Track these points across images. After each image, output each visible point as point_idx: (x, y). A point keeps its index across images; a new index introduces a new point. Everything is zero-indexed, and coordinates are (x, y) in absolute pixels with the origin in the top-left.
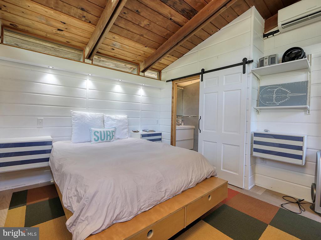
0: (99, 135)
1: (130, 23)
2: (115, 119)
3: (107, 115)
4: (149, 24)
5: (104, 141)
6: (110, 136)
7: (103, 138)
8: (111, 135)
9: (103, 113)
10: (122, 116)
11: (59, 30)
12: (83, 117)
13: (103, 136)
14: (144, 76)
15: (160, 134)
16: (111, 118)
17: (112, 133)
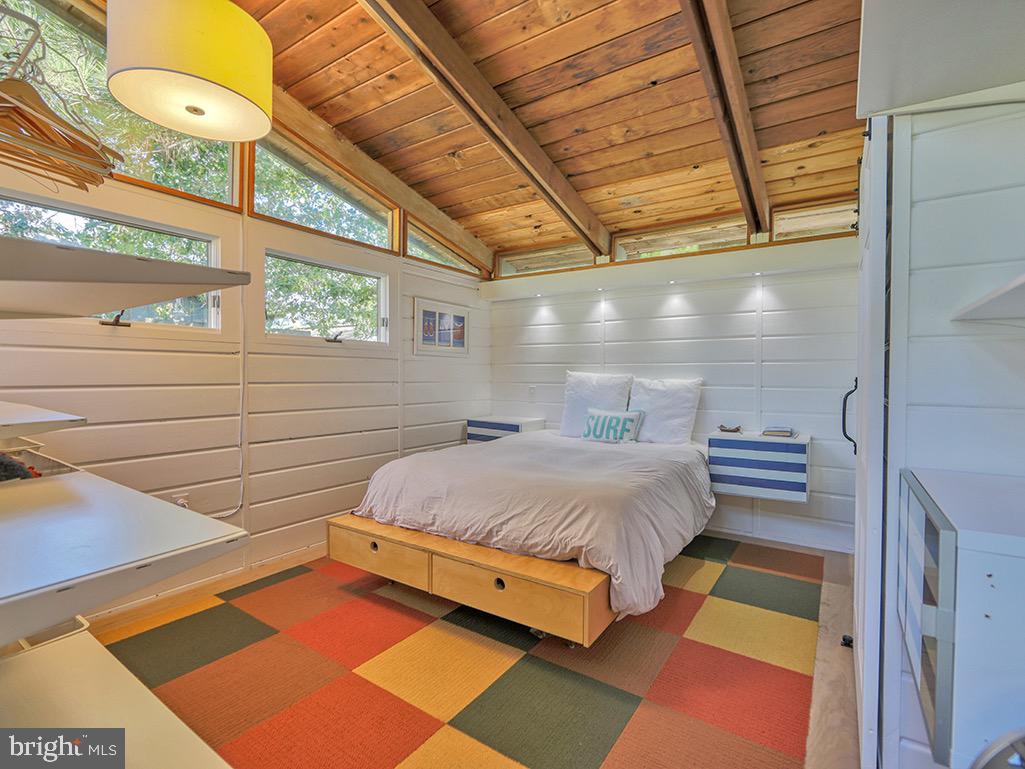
0: (592, 423)
1: (595, 154)
2: (651, 390)
3: (640, 380)
4: (626, 129)
5: (601, 439)
6: (616, 431)
7: (598, 433)
8: (619, 428)
9: (629, 375)
10: (681, 382)
11: (536, 227)
12: (580, 383)
13: (599, 429)
14: (771, 243)
15: (801, 449)
16: (643, 387)
17: (625, 424)
